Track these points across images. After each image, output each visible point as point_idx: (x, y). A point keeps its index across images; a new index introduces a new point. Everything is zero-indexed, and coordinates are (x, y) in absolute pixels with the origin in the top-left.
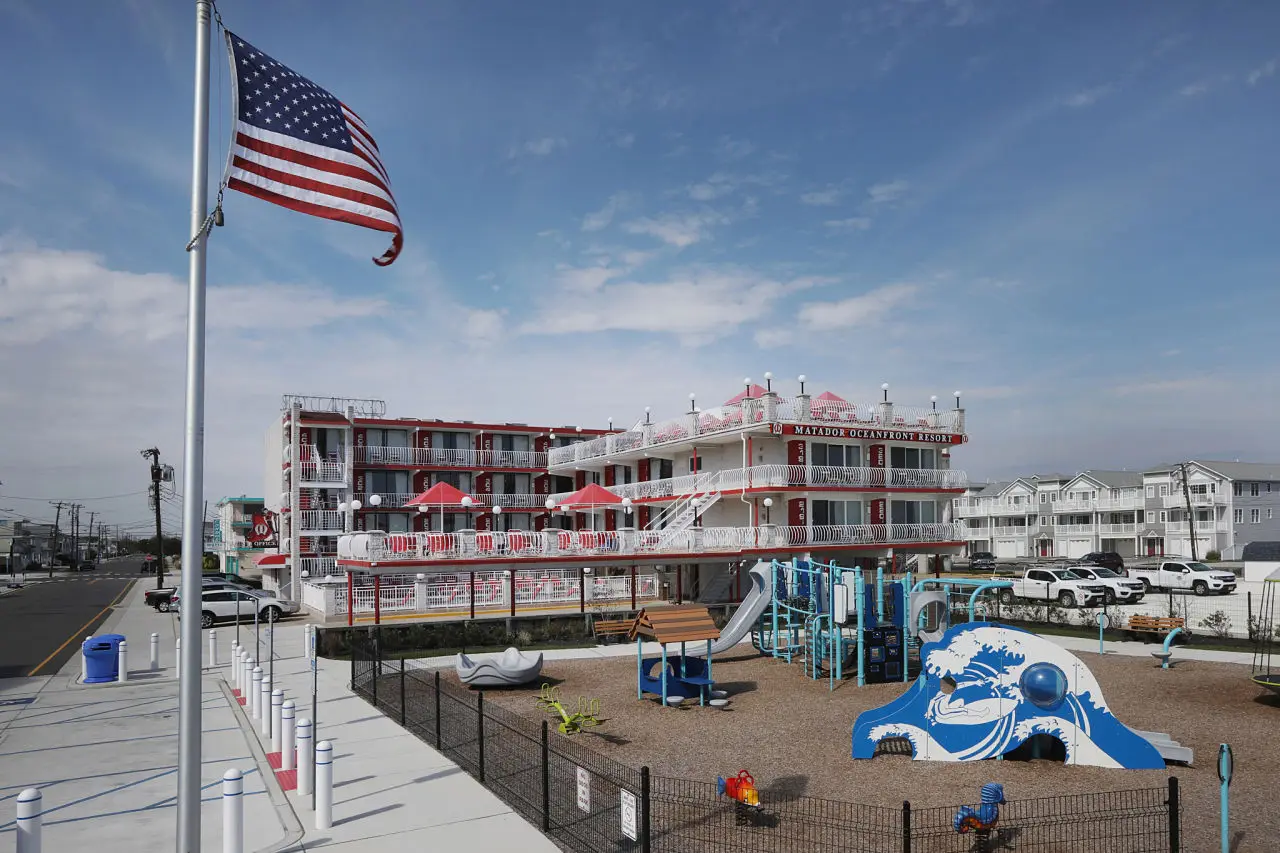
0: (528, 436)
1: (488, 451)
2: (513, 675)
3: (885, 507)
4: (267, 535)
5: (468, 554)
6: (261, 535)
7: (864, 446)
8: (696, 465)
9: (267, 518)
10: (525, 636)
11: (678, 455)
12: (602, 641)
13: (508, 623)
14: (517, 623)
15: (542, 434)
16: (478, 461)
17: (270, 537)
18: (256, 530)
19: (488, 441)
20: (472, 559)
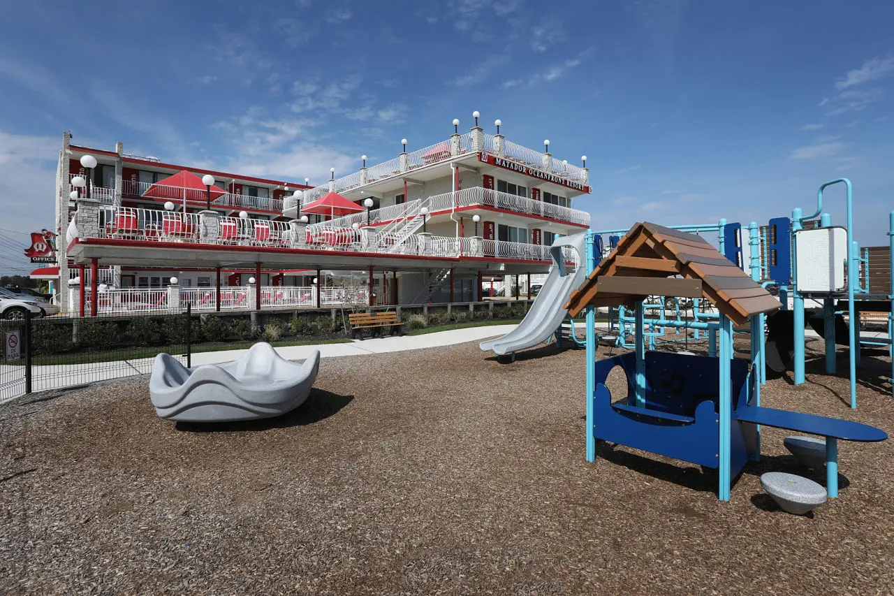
0: (268, 189)
1: (238, 196)
2: (265, 400)
3: (540, 234)
4: (47, 251)
5: (208, 239)
6: (40, 252)
7: (529, 188)
8: (401, 199)
9: (47, 237)
10: (272, 331)
11: (384, 194)
12: (357, 335)
13: (253, 318)
14: (263, 317)
15: (279, 187)
16: (230, 202)
17: (50, 254)
18: (35, 247)
19: (238, 190)
20: (214, 244)
